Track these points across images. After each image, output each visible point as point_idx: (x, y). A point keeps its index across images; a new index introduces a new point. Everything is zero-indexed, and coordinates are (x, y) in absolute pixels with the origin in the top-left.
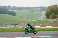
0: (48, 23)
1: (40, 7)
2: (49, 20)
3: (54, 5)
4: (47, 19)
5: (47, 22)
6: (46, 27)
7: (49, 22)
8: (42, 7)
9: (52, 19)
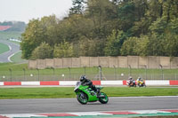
0: (27, 72)
1: (5, 24)
2: (32, 64)
3: (48, 16)
4: (26, 61)
5: (24, 68)
6: (20, 84)
7: (32, 69)
8: (10, 23)
9: (39, 61)
